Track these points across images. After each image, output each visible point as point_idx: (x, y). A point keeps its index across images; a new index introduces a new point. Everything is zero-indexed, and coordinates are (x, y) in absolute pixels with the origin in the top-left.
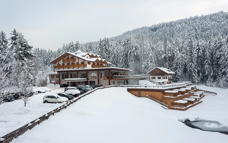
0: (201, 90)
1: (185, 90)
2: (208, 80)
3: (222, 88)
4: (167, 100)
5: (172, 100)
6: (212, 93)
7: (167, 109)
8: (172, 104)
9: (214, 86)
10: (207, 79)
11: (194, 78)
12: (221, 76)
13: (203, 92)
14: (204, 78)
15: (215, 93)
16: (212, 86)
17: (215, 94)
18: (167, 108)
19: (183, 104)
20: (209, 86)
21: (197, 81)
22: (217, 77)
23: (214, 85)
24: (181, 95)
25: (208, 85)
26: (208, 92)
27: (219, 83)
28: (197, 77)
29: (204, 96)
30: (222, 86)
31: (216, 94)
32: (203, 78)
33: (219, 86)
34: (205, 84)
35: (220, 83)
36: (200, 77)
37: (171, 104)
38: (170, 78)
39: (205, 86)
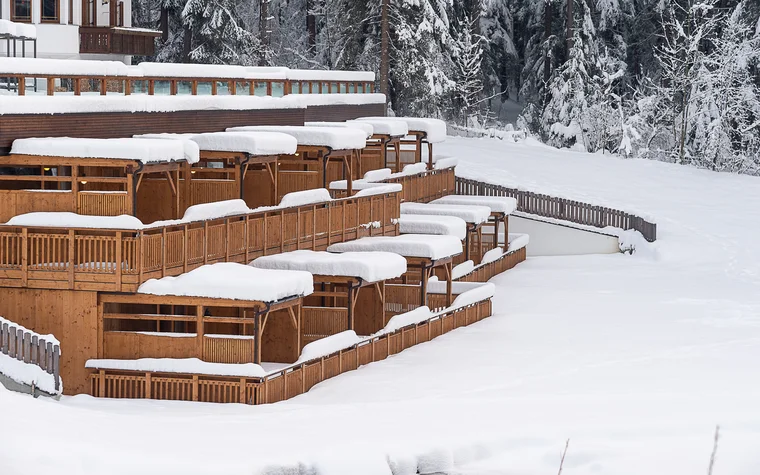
0: (482, 188)
1: (292, 150)
2: (572, 66)
3: (714, 164)
4: (47, 274)
5: (106, 273)
6: (601, 217)
7: (35, 391)
8: (109, 325)
9: (626, 144)
10: (562, 55)
11: (404, 33)
12: (711, 22)
13: (508, 205)
14: (520, 47)
15: (635, 223)
16: (611, 146)
17: (633, 237)
18: (46, 381)
19: (254, 309)
20: (579, 145)
21: (437, 81)
22: (671, 32)
23: (629, 128)
24: (238, 206)
25: (569, 132)
26: (563, 210)
27: (681, 99)
28: (443, 24)
29: (520, 256)
30: (716, 138)
31: (649, 232)
32: (510, 48)
33: (686, 147)
34: (535, 127)
35: (692, 108)
36: (476, 29)
37: (94, 318)
38: (103, 19)
39: (533, 141)
